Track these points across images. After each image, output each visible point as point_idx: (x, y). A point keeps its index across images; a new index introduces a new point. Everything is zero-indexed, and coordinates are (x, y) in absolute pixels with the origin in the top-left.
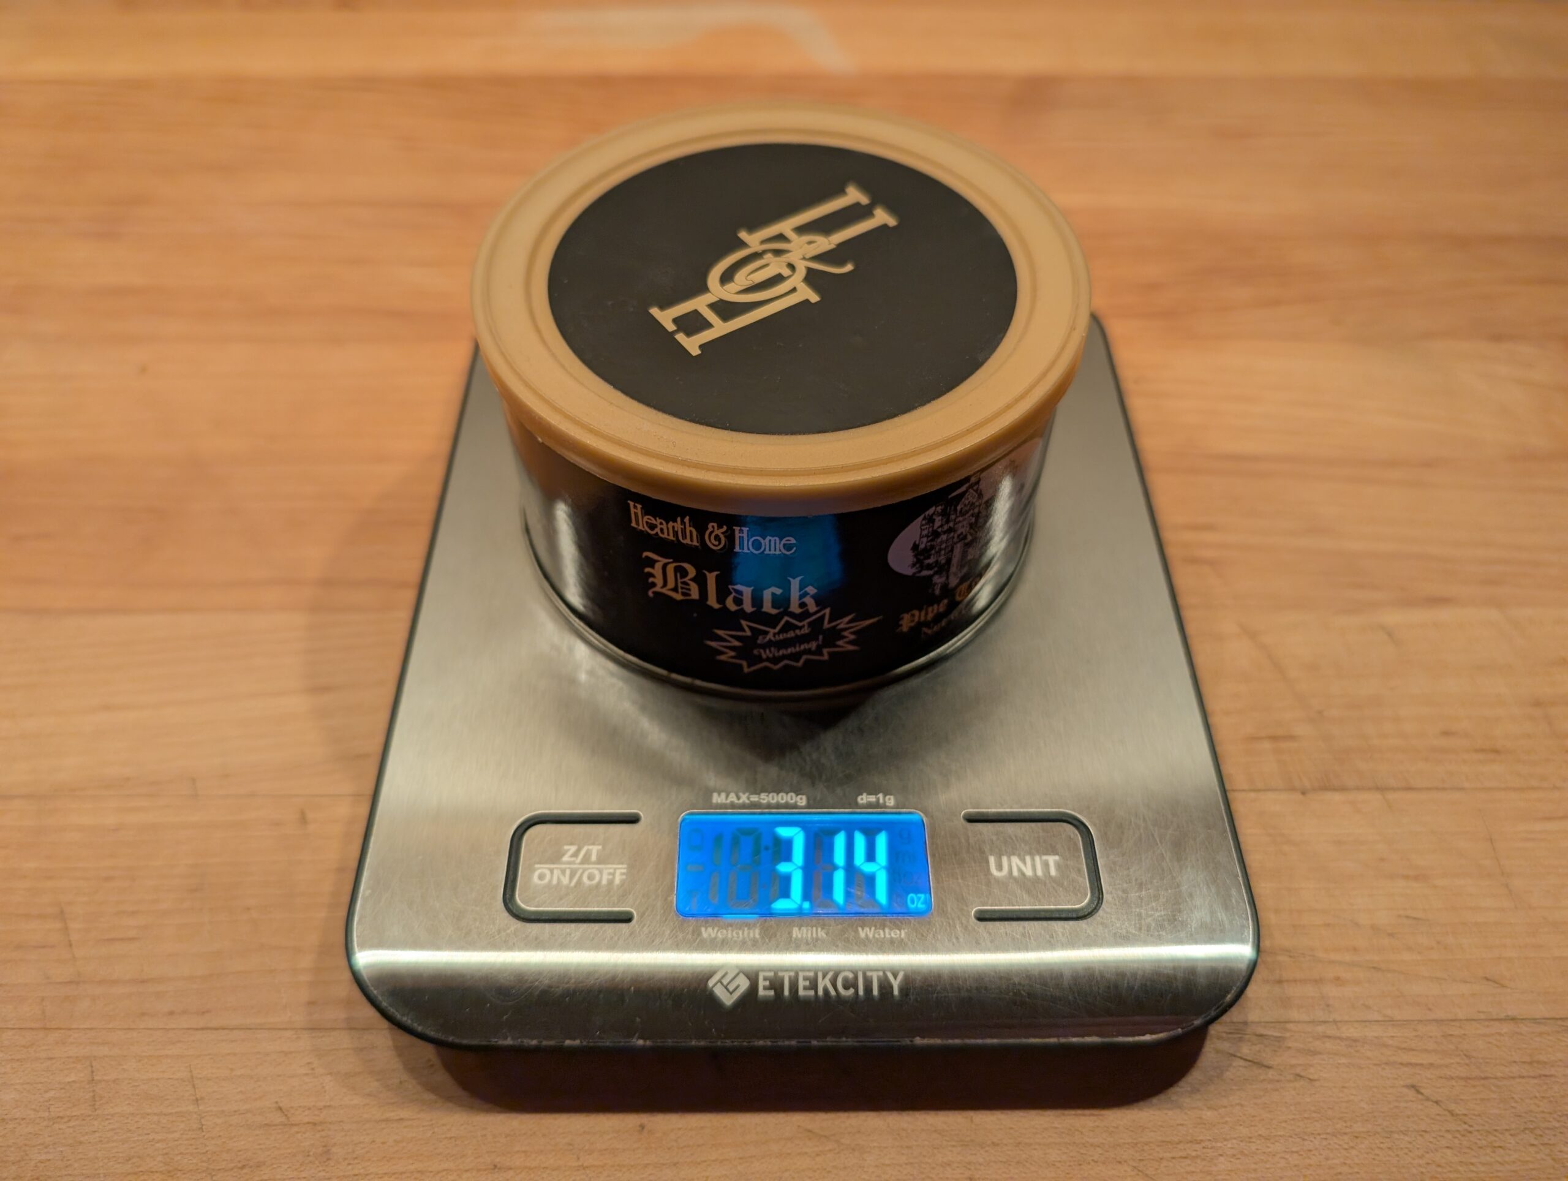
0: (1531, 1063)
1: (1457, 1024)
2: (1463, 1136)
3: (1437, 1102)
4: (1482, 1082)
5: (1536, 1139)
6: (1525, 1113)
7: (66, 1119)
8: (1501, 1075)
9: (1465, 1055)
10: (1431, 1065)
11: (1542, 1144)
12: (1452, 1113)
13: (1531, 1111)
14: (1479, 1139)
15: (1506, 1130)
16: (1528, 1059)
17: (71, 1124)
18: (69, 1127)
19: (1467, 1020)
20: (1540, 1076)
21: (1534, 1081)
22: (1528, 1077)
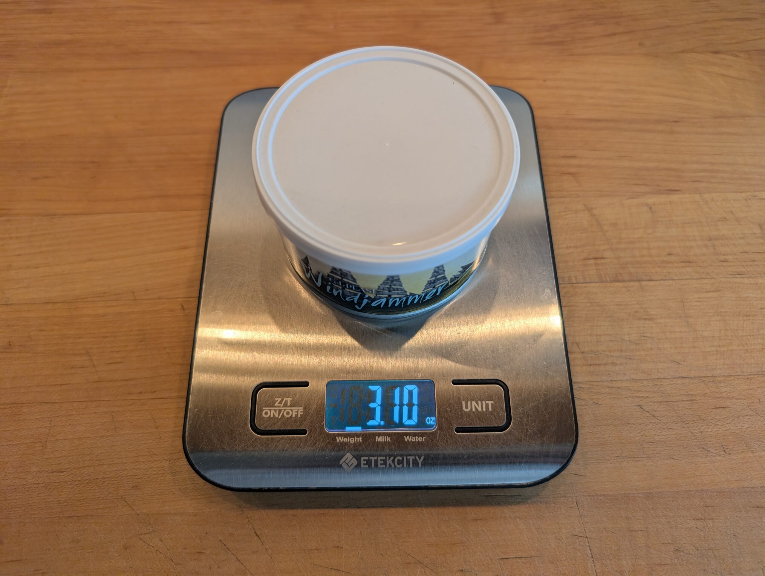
0: (687, 395)
1: (659, 380)
2: (657, 424)
3: (648, 412)
4: (667, 403)
5: (685, 425)
6: (682, 415)
7: (105, 437)
8: (674, 400)
9: (661, 393)
10: (647, 397)
11: (687, 427)
12: (653, 416)
13: (685, 414)
14: (663, 426)
15: (674, 422)
16: (687, 394)
17: (108, 438)
18: (107, 440)
19: (663, 378)
20: (690, 400)
21: (688, 402)
22: (686, 401)
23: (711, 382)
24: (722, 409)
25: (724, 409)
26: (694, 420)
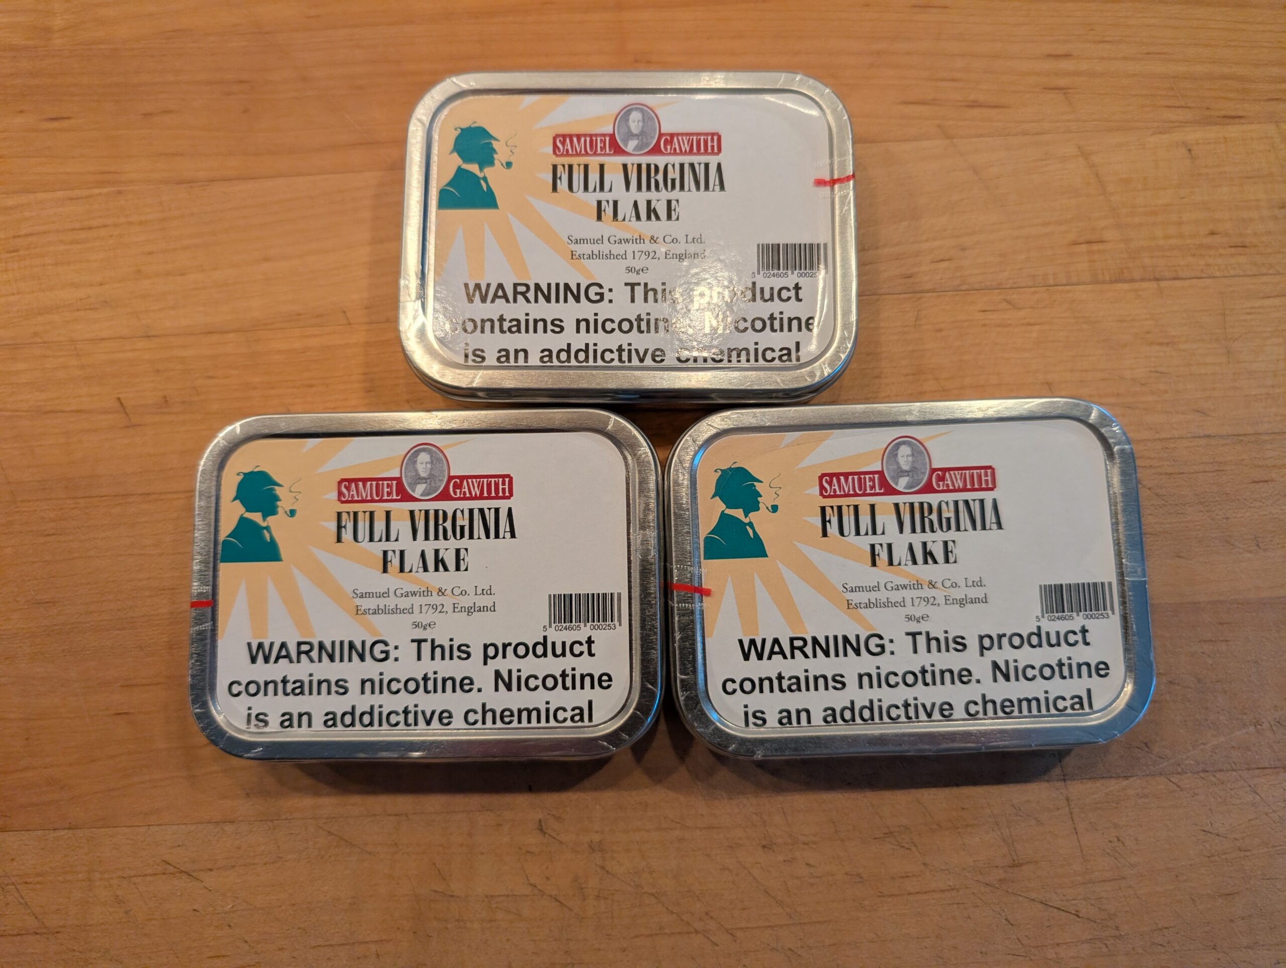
0: (1212, 463)
1: (1173, 441)
2: (1161, 507)
3: (1149, 489)
4: (1180, 476)
5: (1204, 508)
6: (1202, 493)
8: (1192, 471)
9: (1173, 460)
10: (1151, 466)
11: (1207, 511)
12: (1157, 495)
13: (1206, 492)
14: (1170, 509)
15: (1188, 503)
19: (1179, 438)
20: (1216, 471)
21: (1211, 474)
22: (1209, 472)
23: (1252, 442)
24: (1262, 484)
25: (1266, 483)
26: (1217, 501)
